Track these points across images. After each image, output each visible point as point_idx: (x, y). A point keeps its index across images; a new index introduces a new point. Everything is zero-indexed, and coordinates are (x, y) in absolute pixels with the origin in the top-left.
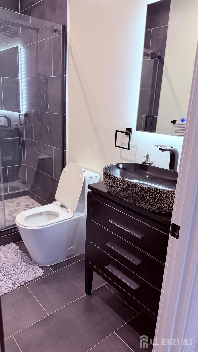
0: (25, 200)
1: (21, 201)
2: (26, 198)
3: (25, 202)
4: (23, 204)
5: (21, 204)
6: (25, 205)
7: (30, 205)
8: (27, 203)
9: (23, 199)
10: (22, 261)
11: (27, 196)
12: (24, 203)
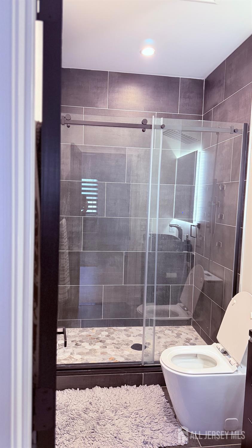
0: (188, 331)
1: (183, 332)
2: (190, 329)
3: (187, 334)
4: (184, 336)
5: (181, 336)
6: (187, 339)
7: (192, 339)
8: (189, 336)
9: (186, 329)
10: (164, 414)
11: (191, 327)
12: (185, 334)
